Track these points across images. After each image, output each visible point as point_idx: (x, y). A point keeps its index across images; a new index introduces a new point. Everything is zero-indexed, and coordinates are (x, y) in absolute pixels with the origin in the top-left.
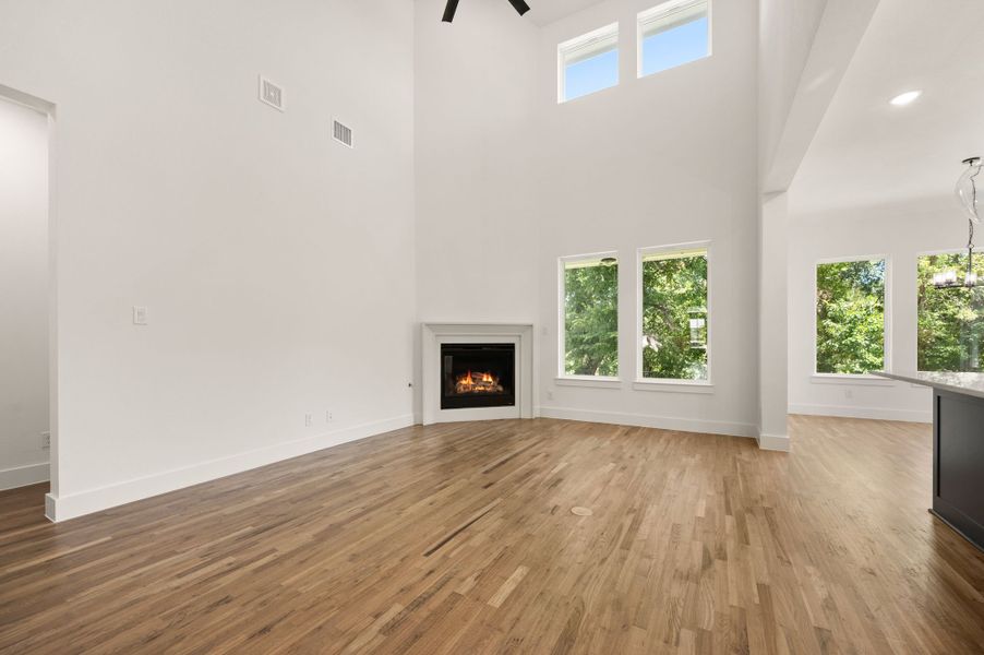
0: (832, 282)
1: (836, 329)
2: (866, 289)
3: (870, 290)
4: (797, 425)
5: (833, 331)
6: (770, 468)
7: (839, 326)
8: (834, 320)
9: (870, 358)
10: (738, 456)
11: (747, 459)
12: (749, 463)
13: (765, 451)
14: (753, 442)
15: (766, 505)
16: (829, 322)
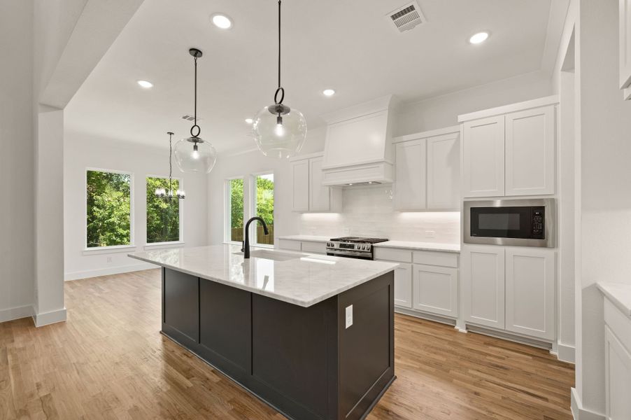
0: (96, 181)
1: (99, 213)
2: (117, 188)
3: (119, 188)
4: (72, 291)
5: (98, 215)
6: (47, 346)
7: (101, 211)
8: (98, 206)
9: (121, 231)
10: (9, 346)
11: (21, 346)
12: (24, 349)
13: (42, 327)
14: (28, 322)
15: (43, 393)
16: (95, 208)
